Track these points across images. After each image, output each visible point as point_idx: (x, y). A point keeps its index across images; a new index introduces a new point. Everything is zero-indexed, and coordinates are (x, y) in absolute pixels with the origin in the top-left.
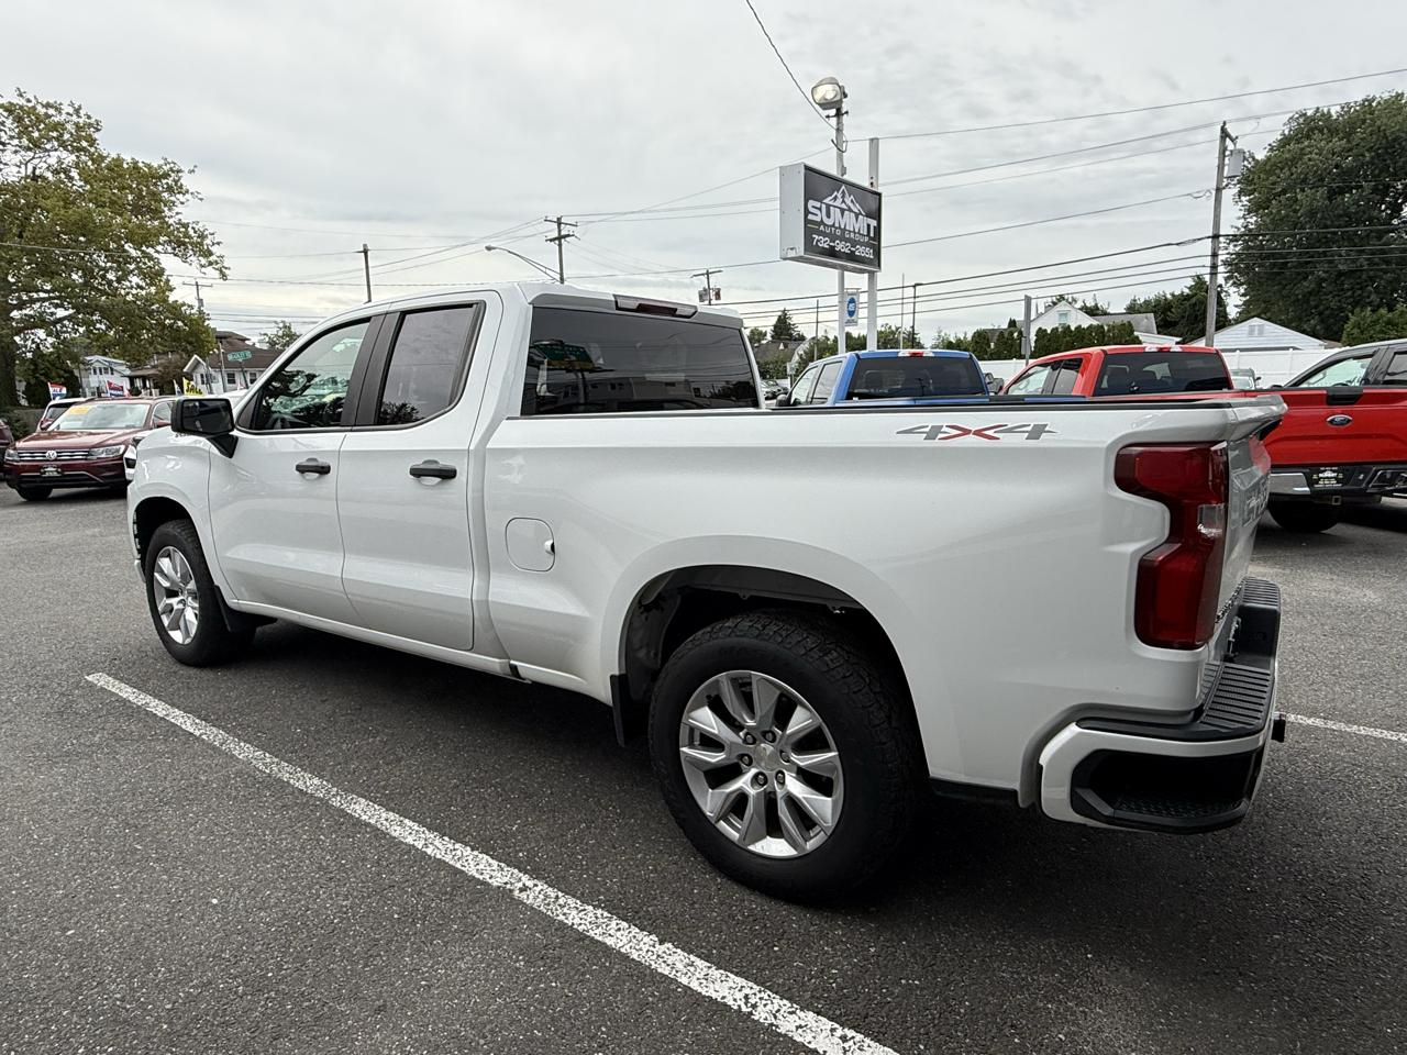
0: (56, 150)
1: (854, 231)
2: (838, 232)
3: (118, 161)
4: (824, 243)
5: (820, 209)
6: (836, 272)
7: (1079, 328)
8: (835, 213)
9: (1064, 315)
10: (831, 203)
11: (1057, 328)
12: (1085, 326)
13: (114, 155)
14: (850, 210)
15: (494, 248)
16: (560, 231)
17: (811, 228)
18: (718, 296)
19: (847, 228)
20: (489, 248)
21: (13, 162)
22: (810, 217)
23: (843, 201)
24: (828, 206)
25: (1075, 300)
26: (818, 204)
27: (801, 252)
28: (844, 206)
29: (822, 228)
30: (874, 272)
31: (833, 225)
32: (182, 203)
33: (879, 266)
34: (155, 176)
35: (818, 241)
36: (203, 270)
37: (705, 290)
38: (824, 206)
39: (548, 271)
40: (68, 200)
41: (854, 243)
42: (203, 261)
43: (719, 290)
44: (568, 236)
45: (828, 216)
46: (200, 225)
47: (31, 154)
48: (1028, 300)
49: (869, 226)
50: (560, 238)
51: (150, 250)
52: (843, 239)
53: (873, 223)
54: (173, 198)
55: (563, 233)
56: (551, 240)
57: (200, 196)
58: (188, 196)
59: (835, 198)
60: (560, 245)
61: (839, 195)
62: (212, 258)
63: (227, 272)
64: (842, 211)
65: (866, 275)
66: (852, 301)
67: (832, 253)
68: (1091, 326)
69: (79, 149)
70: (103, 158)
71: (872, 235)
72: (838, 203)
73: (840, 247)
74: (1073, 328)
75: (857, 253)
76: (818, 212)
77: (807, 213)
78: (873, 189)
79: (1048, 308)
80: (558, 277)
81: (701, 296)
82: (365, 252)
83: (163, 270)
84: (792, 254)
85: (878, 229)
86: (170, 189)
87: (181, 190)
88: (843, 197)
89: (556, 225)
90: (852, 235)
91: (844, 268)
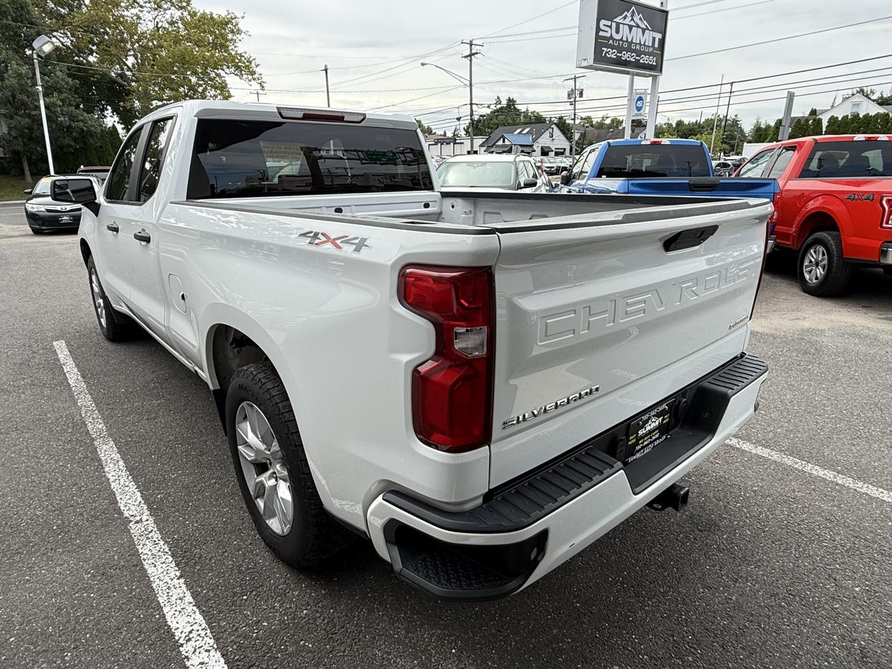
0: (170, 9)
1: (640, 44)
2: (626, 45)
3: (204, 14)
4: (612, 54)
5: (610, 27)
6: (628, 77)
7: (866, 116)
8: (624, 30)
9: (857, 105)
10: (621, 21)
11: (848, 116)
12: (872, 113)
13: (202, 12)
14: (638, 26)
15: (426, 64)
16: (471, 50)
17: (600, 43)
18: (581, 94)
19: (634, 41)
20: (423, 64)
21: (148, 19)
22: (601, 33)
23: (632, 19)
24: (618, 24)
25: (872, 92)
26: (609, 23)
27: (591, 62)
28: (632, 23)
29: (611, 42)
30: (656, 76)
31: (621, 40)
32: (240, 40)
33: (661, 71)
34: (225, 23)
35: (606, 52)
36: (250, 83)
37: (572, 90)
38: (614, 25)
39: (462, 80)
40: (177, 41)
41: (639, 53)
42: (250, 77)
43: (582, 90)
44: (477, 53)
45: (617, 32)
46: (248, 54)
47: (156, 13)
48: (791, 97)
49: (654, 38)
50: (471, 55)
51: (220, 71)
52: (629, 50)
53: (658, 36)
54: (234, 38)
55: (474, 51)
56: (465, 57)
57: (249, 33)
58: (243, 35)
59: (625, 18)
60: (471, 60)
61: (629, 15)
62: (256, 76)
63: (264, 85)
64: (631, 27)
65: (651, 78)
66: (640, 99)
67: (619, 62)
68: (878, 115)
69: (181, 8)
70: (195, 14)
71: (656, 46)
72: (627, 21)
73: (625, 56)
74: (861, 116)
75: (641, 61)
76: (608, 29)
77: (598, 29)
78: (663, 8)
79: (845, 99)
80: (468, 83)
81: (569, 95)
82: (326, 70)
83: (226, 85)
84: (585, 64)
85: (662, 42)
86: (232, 32)
87: (239, 32)
88: (632, 16)
89: (468, 46)
90: (638, 47)
91: (634, 74)
